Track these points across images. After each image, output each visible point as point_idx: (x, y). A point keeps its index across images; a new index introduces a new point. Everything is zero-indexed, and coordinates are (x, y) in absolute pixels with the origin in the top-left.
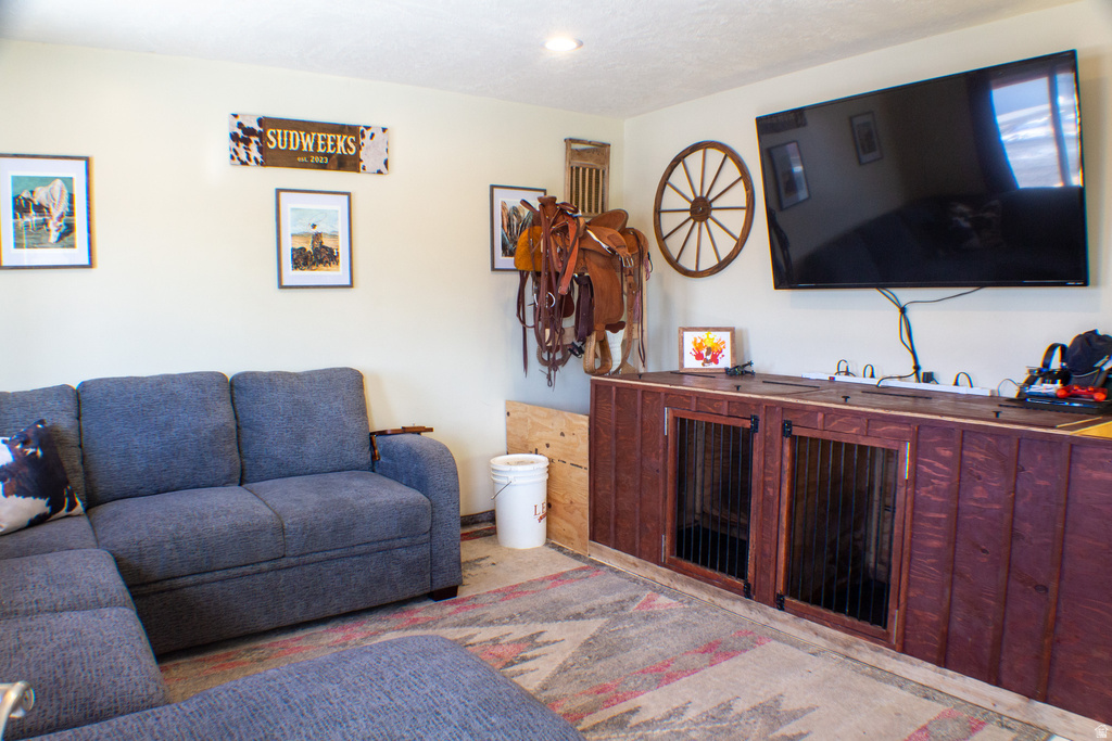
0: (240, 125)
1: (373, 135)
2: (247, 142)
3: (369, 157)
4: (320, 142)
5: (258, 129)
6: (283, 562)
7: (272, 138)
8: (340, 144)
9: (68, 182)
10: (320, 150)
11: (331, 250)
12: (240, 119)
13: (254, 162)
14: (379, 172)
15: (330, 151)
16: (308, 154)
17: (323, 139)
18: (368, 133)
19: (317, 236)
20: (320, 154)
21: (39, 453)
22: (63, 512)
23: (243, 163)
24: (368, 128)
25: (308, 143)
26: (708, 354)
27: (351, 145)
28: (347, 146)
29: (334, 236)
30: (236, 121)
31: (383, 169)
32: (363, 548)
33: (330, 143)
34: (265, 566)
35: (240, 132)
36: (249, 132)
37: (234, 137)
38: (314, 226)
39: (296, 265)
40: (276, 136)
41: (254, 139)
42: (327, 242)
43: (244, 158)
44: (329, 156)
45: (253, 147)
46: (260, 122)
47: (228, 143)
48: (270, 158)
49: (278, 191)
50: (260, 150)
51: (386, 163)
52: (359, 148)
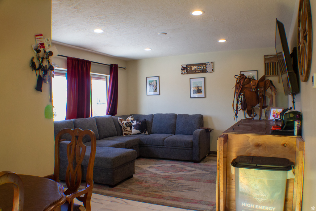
0: (183, 67)
1: (209, 64)
2: (184, 70)
3: (209, 69)
4: (198, 68)
5: (186, 67)
6: (164, 147)
7: (188, 68)
8: (202, 67)
9: (156, 81)
10: (198, 69)
11: (201, 90)
12: (183, 66)
13: (185, 74)
14: (211, 72)
15: (200, 69)
16: (196, 70)
17: (199, 67)
18: (208, 64)
19: (198, 87)
20: (198, 70)
21: (141, 124)
22: (143, 133)
23: (183, 74)
24: (208, 63)
25: (195, 68)
26: (276, 115)
27: (205, 67)
28: (204, 68)
29: (201, 87)
30: (182, 66)
31: (212, 71)
32: (178, 148)
33: (200, 68)
34: (161, 147)
35: (183, 68)
36: (184, 68)
37: (182, 69)
38: (197, 85)
39: (194, 93)
40: (189, 68)
41: (185, 69)
42: (200, 88)
43: (183, 73)
44: (200, 70)
45: (185, 71)
46: (186, 66)
47: (181, 71)
48: (188, 72)
49: (190, 79)
50: (187, 71)
51: (213, 70)
52: (206, 68)
